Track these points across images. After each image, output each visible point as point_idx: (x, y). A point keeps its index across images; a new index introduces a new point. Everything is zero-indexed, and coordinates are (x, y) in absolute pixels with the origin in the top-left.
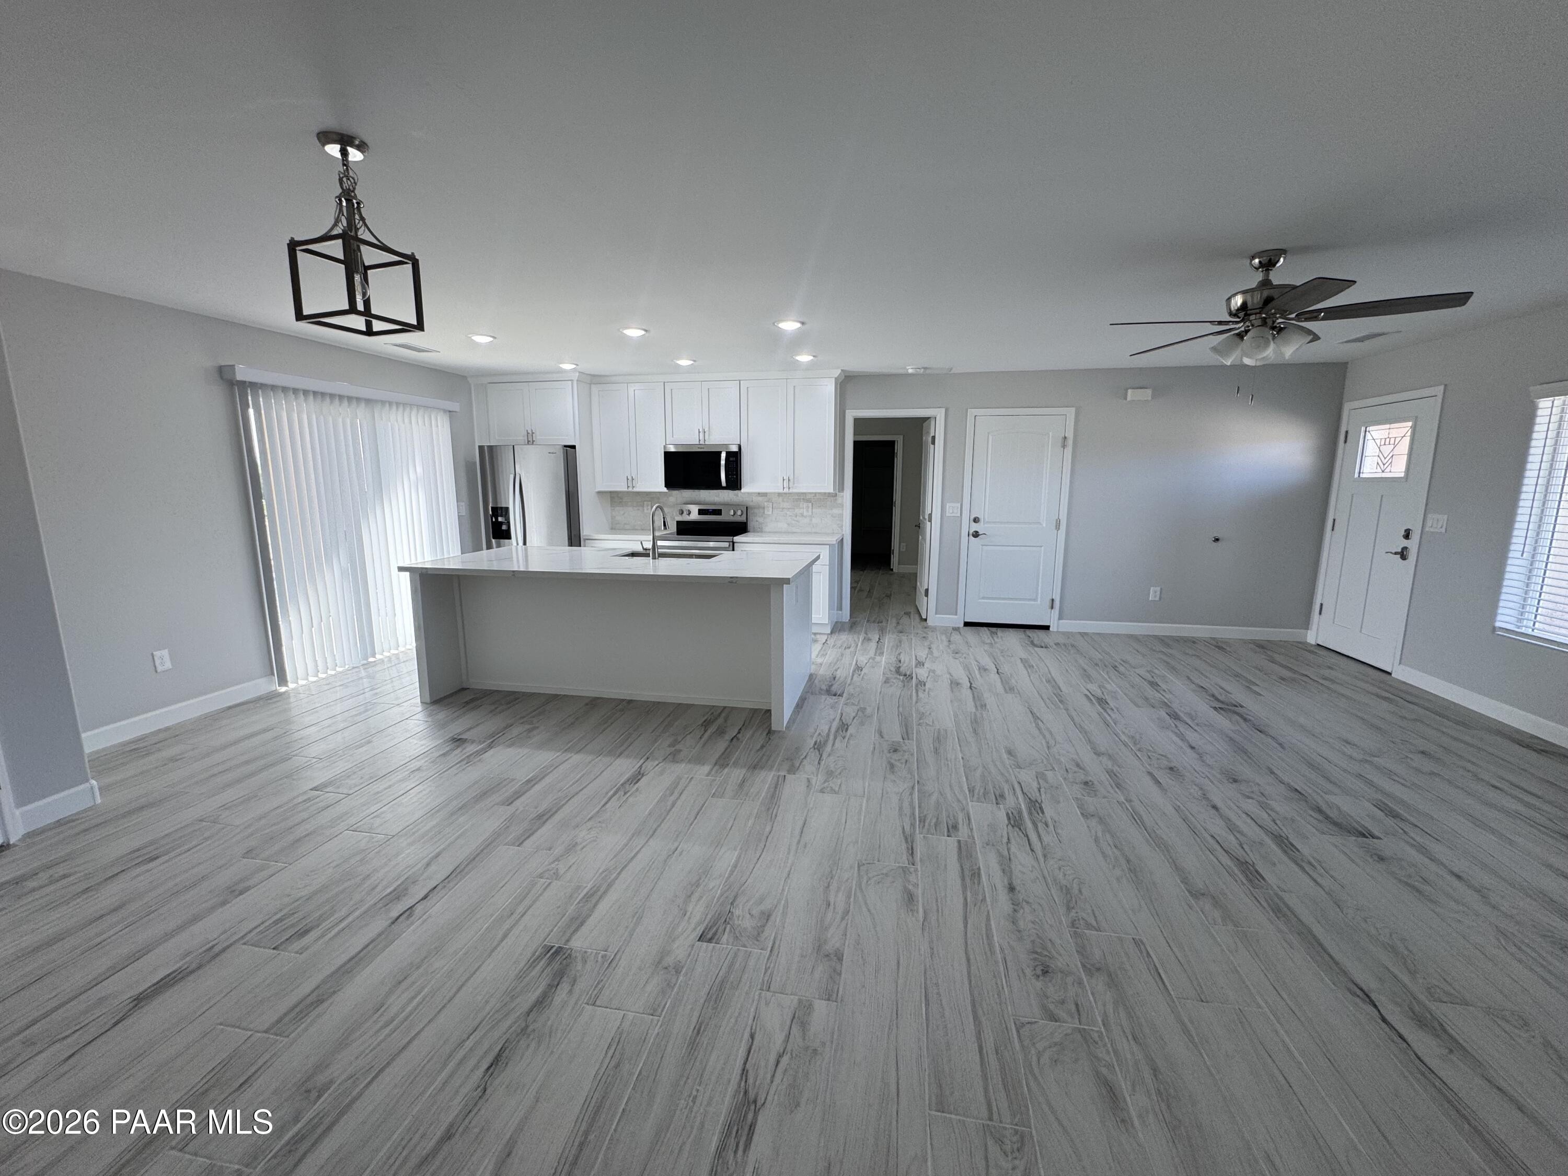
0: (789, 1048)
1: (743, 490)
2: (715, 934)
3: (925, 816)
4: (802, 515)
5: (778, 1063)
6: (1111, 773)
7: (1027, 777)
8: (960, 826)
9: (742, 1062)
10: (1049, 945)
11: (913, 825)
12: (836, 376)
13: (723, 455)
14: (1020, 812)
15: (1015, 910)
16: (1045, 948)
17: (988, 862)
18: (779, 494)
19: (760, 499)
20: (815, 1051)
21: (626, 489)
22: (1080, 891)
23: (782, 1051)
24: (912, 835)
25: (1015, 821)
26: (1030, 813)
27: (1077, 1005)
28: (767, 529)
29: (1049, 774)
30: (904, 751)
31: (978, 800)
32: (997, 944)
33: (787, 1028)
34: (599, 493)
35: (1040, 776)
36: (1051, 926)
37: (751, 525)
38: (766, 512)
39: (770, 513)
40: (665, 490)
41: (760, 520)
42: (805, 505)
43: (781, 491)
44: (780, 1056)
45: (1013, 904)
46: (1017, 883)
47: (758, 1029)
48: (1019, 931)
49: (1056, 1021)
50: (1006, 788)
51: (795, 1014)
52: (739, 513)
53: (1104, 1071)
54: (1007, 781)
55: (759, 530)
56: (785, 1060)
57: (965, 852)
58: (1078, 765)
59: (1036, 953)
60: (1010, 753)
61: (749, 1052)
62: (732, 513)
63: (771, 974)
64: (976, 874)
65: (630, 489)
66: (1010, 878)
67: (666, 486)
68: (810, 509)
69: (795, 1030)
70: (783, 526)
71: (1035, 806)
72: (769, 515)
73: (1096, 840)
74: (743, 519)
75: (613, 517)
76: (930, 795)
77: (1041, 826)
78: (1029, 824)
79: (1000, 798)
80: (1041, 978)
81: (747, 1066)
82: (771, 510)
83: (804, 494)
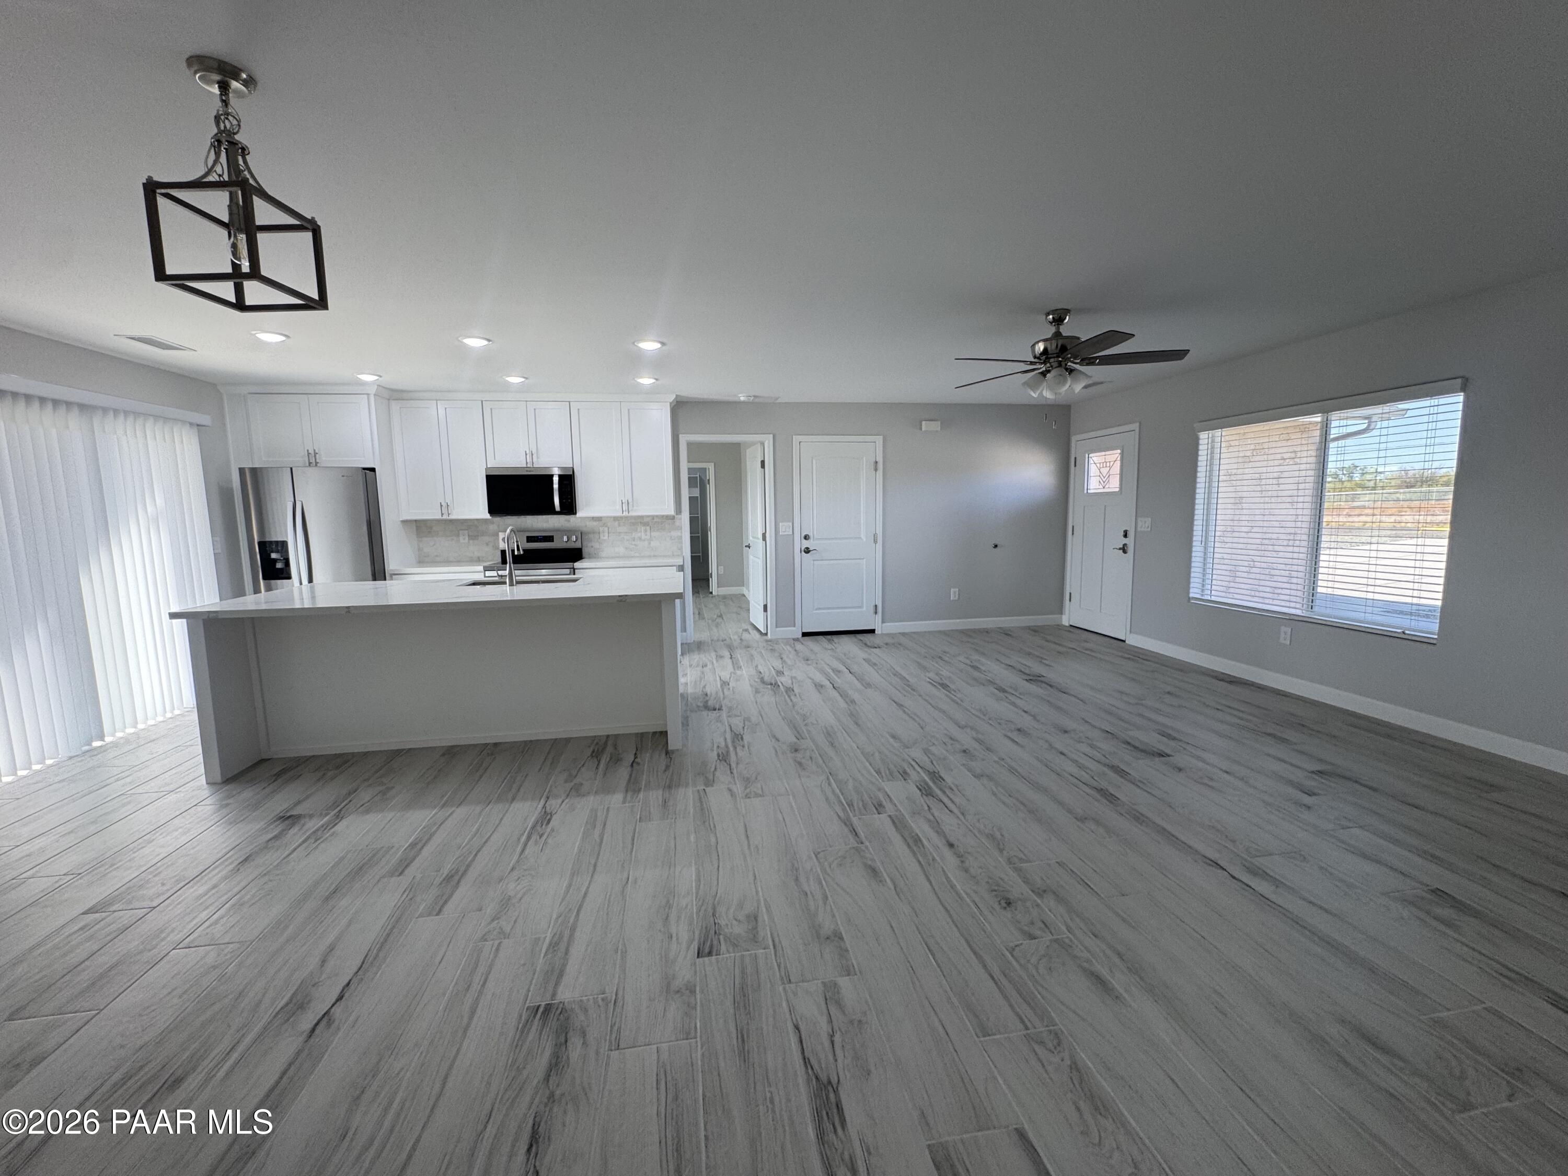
0: (836, 1028)
1: (579, 514)
2: (711, 947)
3: (851, 801)
4: (640, 539)
5: (832, 1042)
6: (977, 740)
7: (917, 753)
8: (884, 803)
9: (800, 1053)
10: (1002, 883)
11: (844, 810)
12: (671, 401)
13: (556, 479)
14: (926, 784)
15: (962, 862)
16: (998, 885)
17: (920, 827)
18: (616, 519)
19: (595, 523)
20: (860, 1021)
21: (439, 517)
22: (1002, 836)
23: (831, 1031)
24: (849, 819)
25: (926, 791)
26: (934, 783)
27: (1043, 922)
28: (603, 554)
29: (933, 749)
30: (805, 750)
31: (889, 780)
32: (962, 892)
33: (825, 1011)
34: (405, 522)
35: (926, 752)
36: (996, 867)
37: (585, 551)
38: (601, 537)
39: (606, 537)
40: (488, 516)
41: (596, 545)
42: (643, 528)
43: (619, 514)
44: (832, 1036)
45: (959, 857)
46: (952, 840)
47: (799, 1019)
48: (975, 877)
49: (1035, 939)
50: (905, 766)
51: (825, 996)
52: (574, 538)
53: (1085, 964)
54: (904, 760)
55: (594, 556)
56: (837, 1038)
57: (898, 823)
58: (951, 739)
59: (995, 891)
60: (894, 737)
61: (801, 1042)
62: (565, 539)
63: (786, 968)
64: (917, 840)
65: (445, 517)
66: (945, 837)
67: (490, 512)
68: (648, 533)
69: (833, 1010)
70: (621, 550)
71: (935, 776)
72: (605, 540)
73: (994, 794)
74: (578, 545)
75: (420, 549)
76: (846, 783)
77: (948, 791)
78: (938, 792)
79: (904, 775)
80: (1008, 909)
81: (806, 1054)
82: (606, 534)
83: (642, 517)
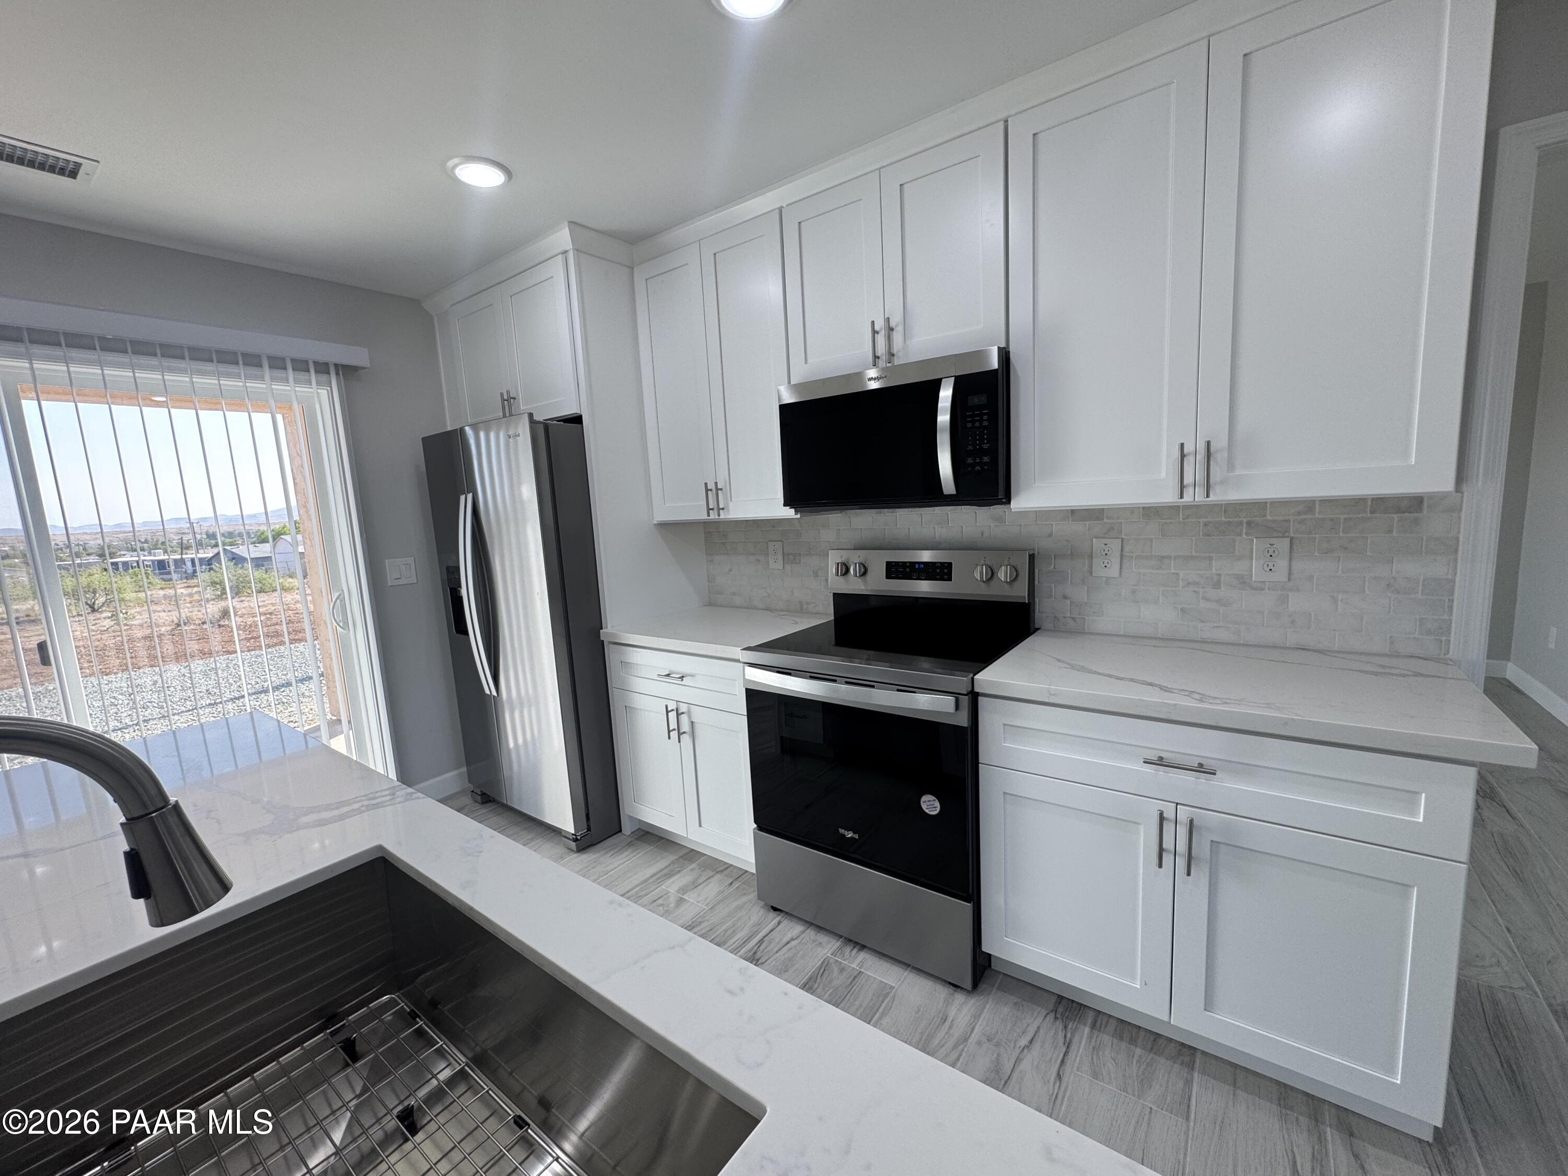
1: (1017, 504)
4: (1243, 582)
13: (946, 394)
18: (1150, 512)
19: (1078, 528)
21: (704, 515)
28: (1103, 624)
34: (666, 527)
37: (1043, 609)
38: (1099, 571)
39: (1114, 571)
40: (790, 513)
41: (1080, 595)
43: (1168, 496)
55: (1074, 630)
62: (981, 571)
65: (713, 515)
67: (789, 501)
68: (1282, 564)
72: (1108, 580)
74: (1020, 592)
75: (710, 579)
82: (1116, 561)
83: (1261, 506)
